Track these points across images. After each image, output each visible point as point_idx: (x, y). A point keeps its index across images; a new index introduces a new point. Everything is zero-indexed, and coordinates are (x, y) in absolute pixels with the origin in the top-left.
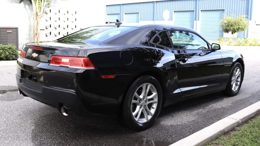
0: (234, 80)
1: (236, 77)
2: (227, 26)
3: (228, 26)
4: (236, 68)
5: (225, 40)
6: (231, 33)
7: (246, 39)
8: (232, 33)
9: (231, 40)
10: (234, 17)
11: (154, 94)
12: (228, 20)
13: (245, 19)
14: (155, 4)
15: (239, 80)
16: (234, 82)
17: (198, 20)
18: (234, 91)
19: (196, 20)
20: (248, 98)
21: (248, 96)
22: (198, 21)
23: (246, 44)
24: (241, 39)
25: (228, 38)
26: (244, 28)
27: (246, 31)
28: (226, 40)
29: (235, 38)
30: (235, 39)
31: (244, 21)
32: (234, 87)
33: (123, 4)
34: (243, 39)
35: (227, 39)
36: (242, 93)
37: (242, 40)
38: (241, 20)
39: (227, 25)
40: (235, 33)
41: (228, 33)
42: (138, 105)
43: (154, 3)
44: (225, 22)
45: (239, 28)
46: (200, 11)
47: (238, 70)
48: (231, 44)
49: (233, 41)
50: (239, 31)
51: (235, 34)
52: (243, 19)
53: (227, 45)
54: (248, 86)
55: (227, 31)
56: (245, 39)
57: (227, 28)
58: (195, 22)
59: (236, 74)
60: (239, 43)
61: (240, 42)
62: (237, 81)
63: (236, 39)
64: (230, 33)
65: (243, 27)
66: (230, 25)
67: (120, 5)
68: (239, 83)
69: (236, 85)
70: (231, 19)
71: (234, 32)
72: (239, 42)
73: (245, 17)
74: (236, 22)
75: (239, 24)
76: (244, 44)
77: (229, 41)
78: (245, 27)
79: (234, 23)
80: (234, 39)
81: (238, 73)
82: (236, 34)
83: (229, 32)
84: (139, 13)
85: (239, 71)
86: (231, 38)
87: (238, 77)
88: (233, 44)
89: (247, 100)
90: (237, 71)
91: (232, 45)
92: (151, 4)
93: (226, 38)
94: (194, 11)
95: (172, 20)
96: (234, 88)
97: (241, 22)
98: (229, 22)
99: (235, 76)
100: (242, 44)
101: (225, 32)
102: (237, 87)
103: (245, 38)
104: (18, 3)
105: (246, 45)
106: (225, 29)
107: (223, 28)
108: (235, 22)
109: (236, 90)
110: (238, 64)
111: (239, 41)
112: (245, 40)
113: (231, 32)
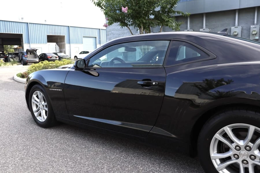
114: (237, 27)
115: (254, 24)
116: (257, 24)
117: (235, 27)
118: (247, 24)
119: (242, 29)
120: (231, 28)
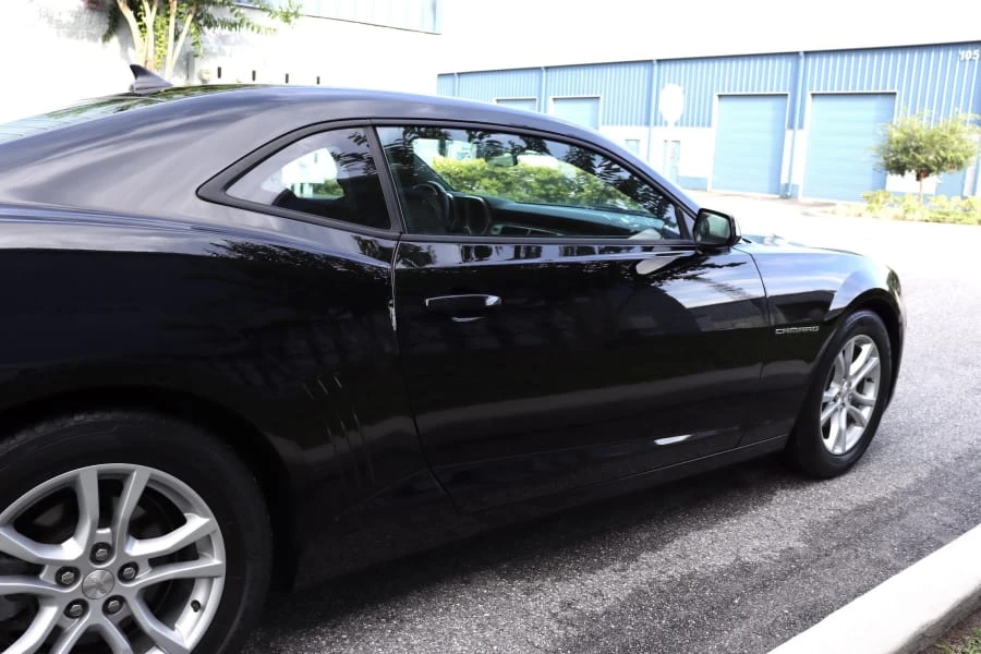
0: (839, 401)
1: (855, 383)
2: (901, 152)
3: (905, 150)
4: (852, 342)
5: (892, 201)
6: (915, 177)
7: (966, 198)
8: (918, 178)
9: (912, 202)
10: (930, 119)
11: (197, 523)
12: (906, 130)
13: (969, 126)
14: (656, 67)
15: (871, 395)
16: (836, 410)
17: (801, 127)
18: (838, 451)
19: (791, 126)
20: (908, 492)
21: (907, 481)
22: (799, 133)
23: (965, 217)
24: (949, 200)
25: (902, 194)
26: (963, 159)
27: (970, 171)
28: (896, 201)
29: (925, 196)
30: (926, 199)
31: (964, 136)
32: (840, 432)
33: (547, 68)
34: (957, 199)
35: (898, 198)
36: (885, 460)
37: (954, 204)
38: (953, 131)
39: (901, 146)
40: (926, 175)
41: (903, 174)
42: (51, 605)
43: (653, 65)
44: (896, 135)
45: (945, 159)
46: (809, 97)
47: (866, 349)
48: (909, 216)
49: (917, 204)
50: (945, 171)
51: (928, 179)
52: (964, 129)
53: (896, 218)
54: (928, 413)
55: (900, 169)
56: (963, 198)
57: (899, 156)
58: (789, 133)
59: (854, 368)
60: (940, 213)
61: (945, 210)
62: (857, 403)
63: (933, 199)
64: (911, 175)
65: (959, 154)
66: (912, 147)
67: (538, 69)
68: (866, 413)
69: (851, 420)
70: (916, 127)
71: (924, 172)
72: (941, 210)
73: (971, 122)
74: (936, 138)
75: (946, 146)
76: (959, 217)
77: (905, 204)
78: (966, 157)
79: (926, 142)
80: (922, 200)
81: (863, 361)
82: (931, 182)
83: (907, 172)
84: (598, 98)
85: (871, 355)
86: (914, 194)
87: (867, 379)
88: (918, 216)
89: (894, 512)
90: (857, 351)
91: (912, 220)
92: (643, 70)
93: (896, 194)
94: (786, 95)
95: (709, 125)
96: (839, 438)
97: (952, 138)
98: (911, 137)
99: (846, 376)
100: (952, 217)
101: (891, 173)
102: (857, 432)
103: (965, 194)
104: (100, 40)
105: (966, 219)
106: (893, 162)
107: (885, 159)
108: (933, 136)
109: (848, 447)
110: (861, 322)
111: (943, 207)
112: (964, 203)
113: (913, 171)
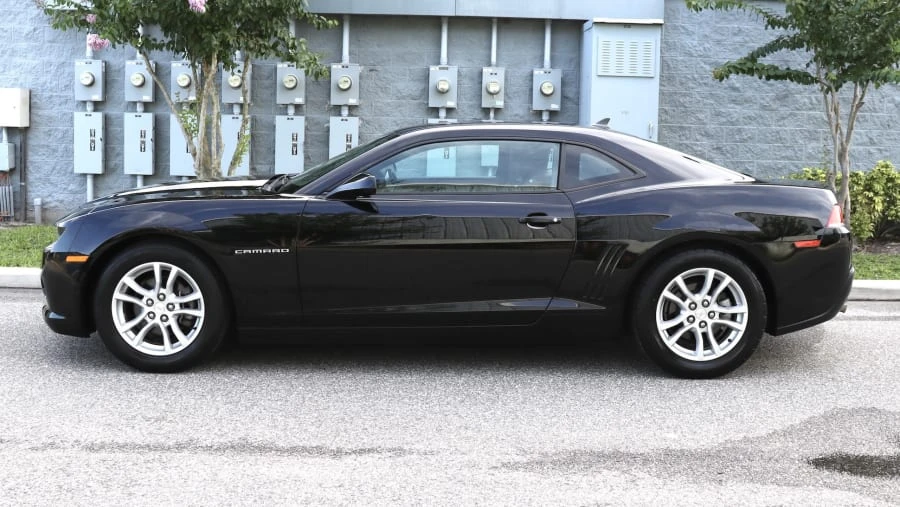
114: (447, 69)
115: (489, 64)
116: (497, 65)
117: (440, 68)
118: (469, 60)
119: (459, 74)
120: (428, 70)
